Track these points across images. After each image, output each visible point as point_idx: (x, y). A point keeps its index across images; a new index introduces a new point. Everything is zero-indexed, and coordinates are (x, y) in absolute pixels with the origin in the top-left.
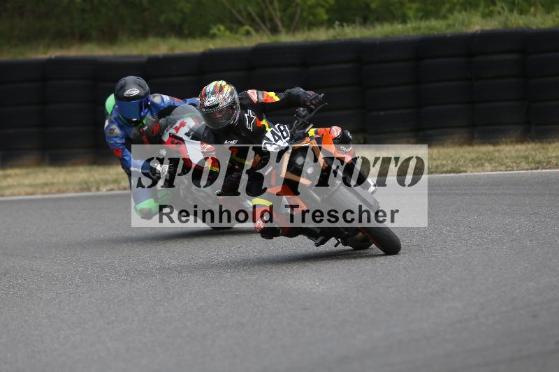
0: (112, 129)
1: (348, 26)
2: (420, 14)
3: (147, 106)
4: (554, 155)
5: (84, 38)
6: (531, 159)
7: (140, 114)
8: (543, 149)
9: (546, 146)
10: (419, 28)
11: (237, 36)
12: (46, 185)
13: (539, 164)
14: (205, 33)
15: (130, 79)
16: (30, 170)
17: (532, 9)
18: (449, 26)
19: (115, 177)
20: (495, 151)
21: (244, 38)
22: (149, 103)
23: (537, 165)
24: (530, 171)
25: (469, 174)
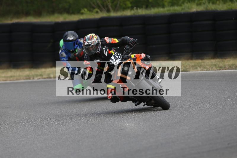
0: (62, 54)
1: (140, 9)
2: (170, 4)
3: (77, 44)
4: (227, 64)
5: (27, 14)
6: (217, 66)
7: (74, 47)
8: (223, 61)
9: (224, 60)
10: (170, 10)
11: (93, 13)
12: (11, 77)
13: (221, 68)
14: (79, 12)
15: (70, 32)
16: (5, 70)
17: (218, 2)
18: (182, 9)
19: (40, 73)
20: (202, 62)
21: (95, 14)
22: (78, 43)
23: (220, 69)
24: (217, 71)
25: (191, 72)
